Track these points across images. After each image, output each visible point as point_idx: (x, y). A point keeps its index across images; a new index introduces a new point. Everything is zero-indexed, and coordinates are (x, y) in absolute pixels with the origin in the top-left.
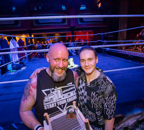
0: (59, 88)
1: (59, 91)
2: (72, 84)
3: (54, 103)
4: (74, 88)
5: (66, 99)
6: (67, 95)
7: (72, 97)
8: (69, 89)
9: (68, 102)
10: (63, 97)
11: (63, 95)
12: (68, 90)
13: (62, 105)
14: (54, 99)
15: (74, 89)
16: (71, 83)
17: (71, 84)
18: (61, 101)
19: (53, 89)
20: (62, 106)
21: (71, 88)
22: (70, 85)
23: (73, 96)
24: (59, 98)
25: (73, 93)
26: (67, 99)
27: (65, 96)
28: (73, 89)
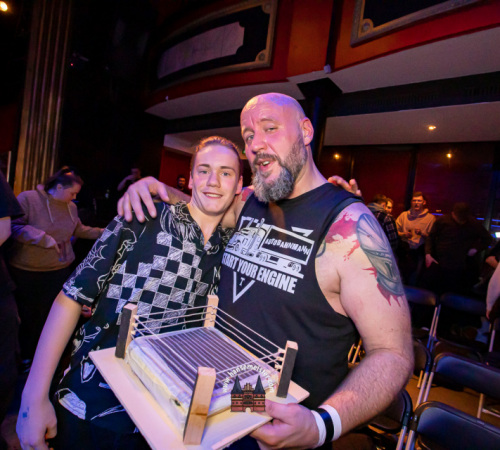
0: (267, 227)
1: (262, 233)
2: (310, 237)
3: (235, 256)
4: (308, 252)
5: (259, 266)
6: (269, 256)
7: (278, 272)
8: (286, 245)
9: (258, 278)
10: (257, 256)
11: (261, 249)
12: (282, 246)
13: (244, 276)
14: (241, 246)
15: (301, 256)
16: (308, 232)
17: (307, 235)
18: (249, 262)
19: (256, 221)
20: (243, 279)
21: (295, 247)
22: (301, 234)
23: (283, 273)
24: (251, 251)
25: (290, 266)
26: (262, 269)
27: (264, 255)
28: (299, 250)
